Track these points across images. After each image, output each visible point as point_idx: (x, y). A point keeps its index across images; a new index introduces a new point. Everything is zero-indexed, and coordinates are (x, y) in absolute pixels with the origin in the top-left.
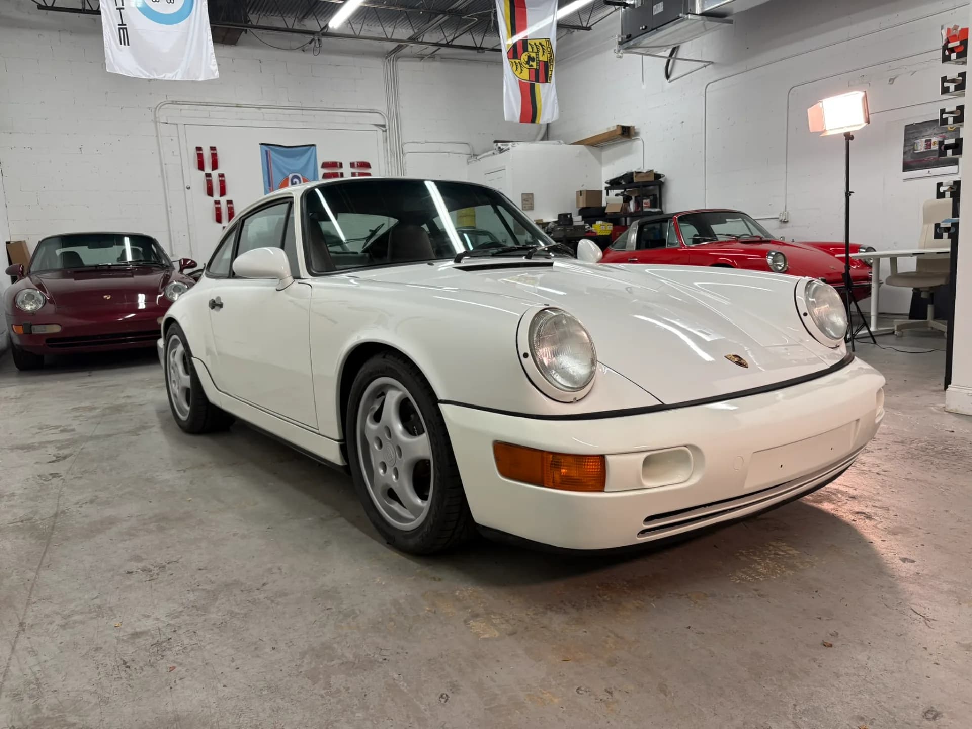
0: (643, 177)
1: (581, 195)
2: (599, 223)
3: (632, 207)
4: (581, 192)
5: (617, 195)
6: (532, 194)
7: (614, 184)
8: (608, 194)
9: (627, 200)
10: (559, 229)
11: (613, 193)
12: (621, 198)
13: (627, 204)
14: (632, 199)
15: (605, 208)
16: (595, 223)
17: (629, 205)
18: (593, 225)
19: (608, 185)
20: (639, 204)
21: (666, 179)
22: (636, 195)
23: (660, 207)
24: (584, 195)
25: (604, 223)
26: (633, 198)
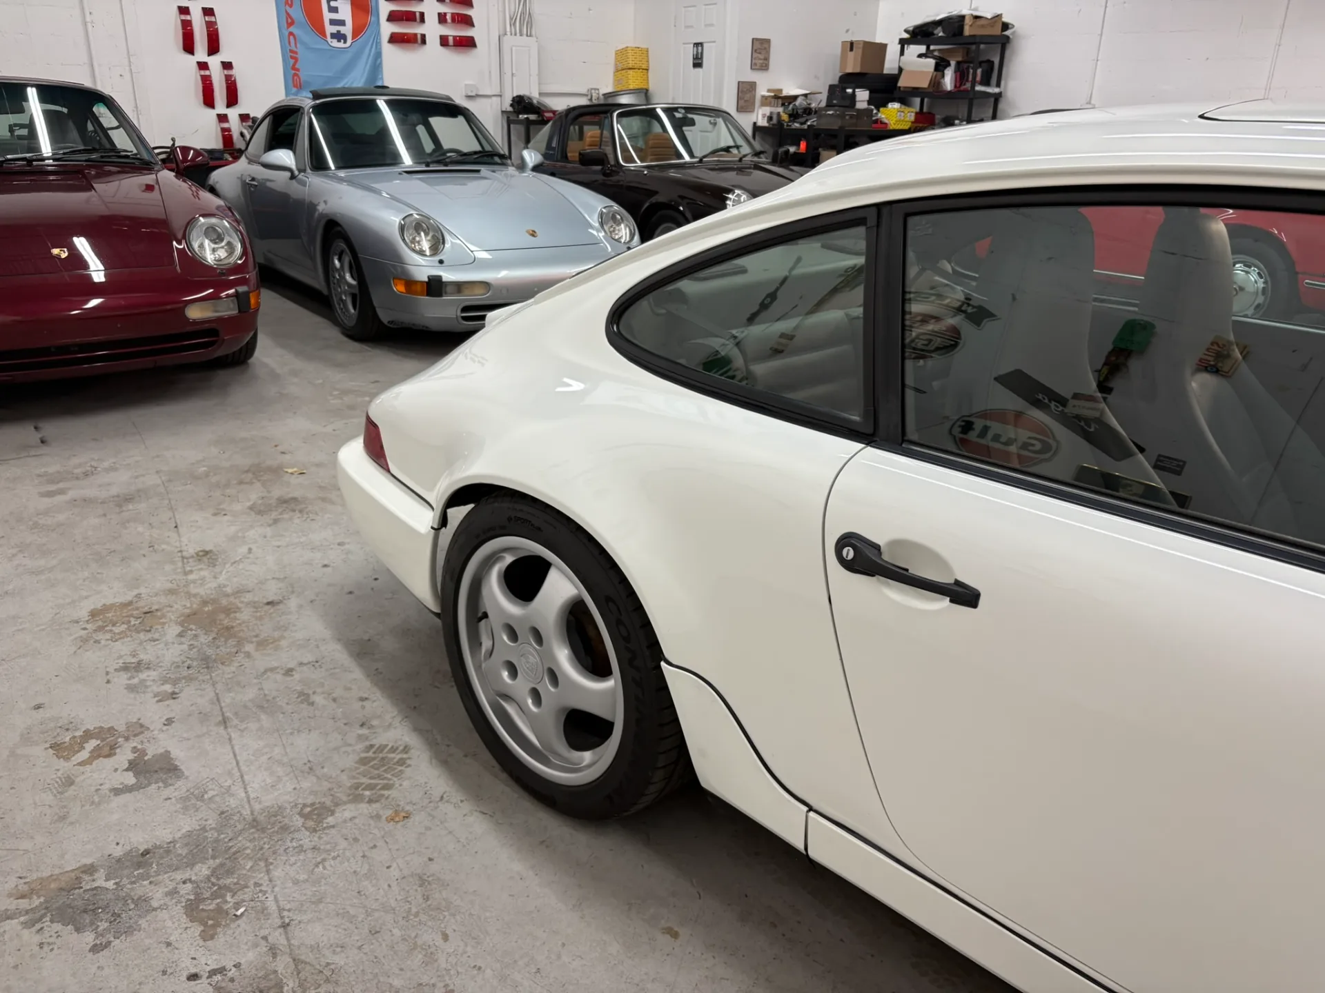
0: (983, 26)
1: (851, 49)
2: (894, 106)
3: (948, 81)
4: (852, 44)
5: (920, 56)
6: (768, 41)
7: (920, 34)
8: (902, 53)
9: (941, 66)
10: (830, 112)
11: (915, 50)
12: (931, 62)
13: (939, 74)
14: (948, 65)
15: (894, 78)
16: (885, 105)
17: (943, 76)
18: (881, 109)
19: (906, 36)
20: (961, 76)
21: (1014, 33)
22: (960, 59)
23: (998, 85)
24: (858, 51)
25: (903, 107)
26: (953, 63)
